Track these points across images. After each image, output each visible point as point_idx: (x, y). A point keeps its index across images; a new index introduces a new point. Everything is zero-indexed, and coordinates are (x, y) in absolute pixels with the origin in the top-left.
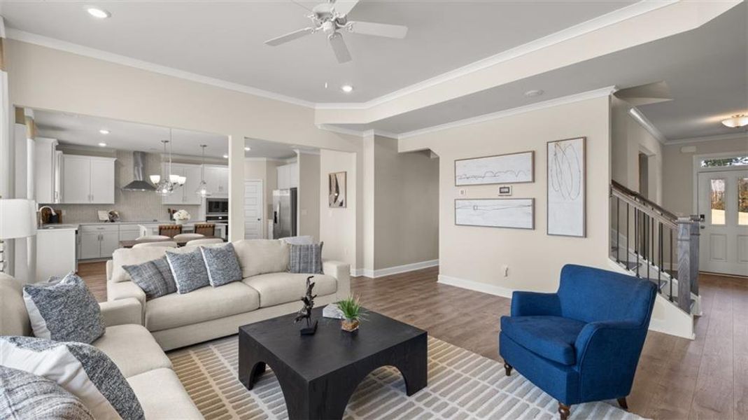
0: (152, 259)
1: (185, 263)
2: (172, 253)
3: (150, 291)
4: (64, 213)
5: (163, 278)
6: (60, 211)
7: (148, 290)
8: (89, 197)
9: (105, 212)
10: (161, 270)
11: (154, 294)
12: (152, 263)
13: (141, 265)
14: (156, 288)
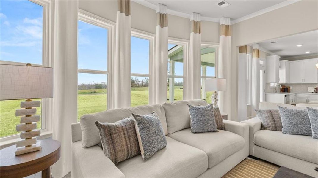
0: (271, 109)
1: (289, 115)
2: (281, 107)
3: (264, 125)
4: (291, 88)
5: (274, 120)
6: (290, 87)
7: (263, 124)
8: (303, 80)
9: (312, 88)
10: (274, 116)
11: (267, 127)
12: (270, 111)
13: (263, 111)
14: (267, 125)
